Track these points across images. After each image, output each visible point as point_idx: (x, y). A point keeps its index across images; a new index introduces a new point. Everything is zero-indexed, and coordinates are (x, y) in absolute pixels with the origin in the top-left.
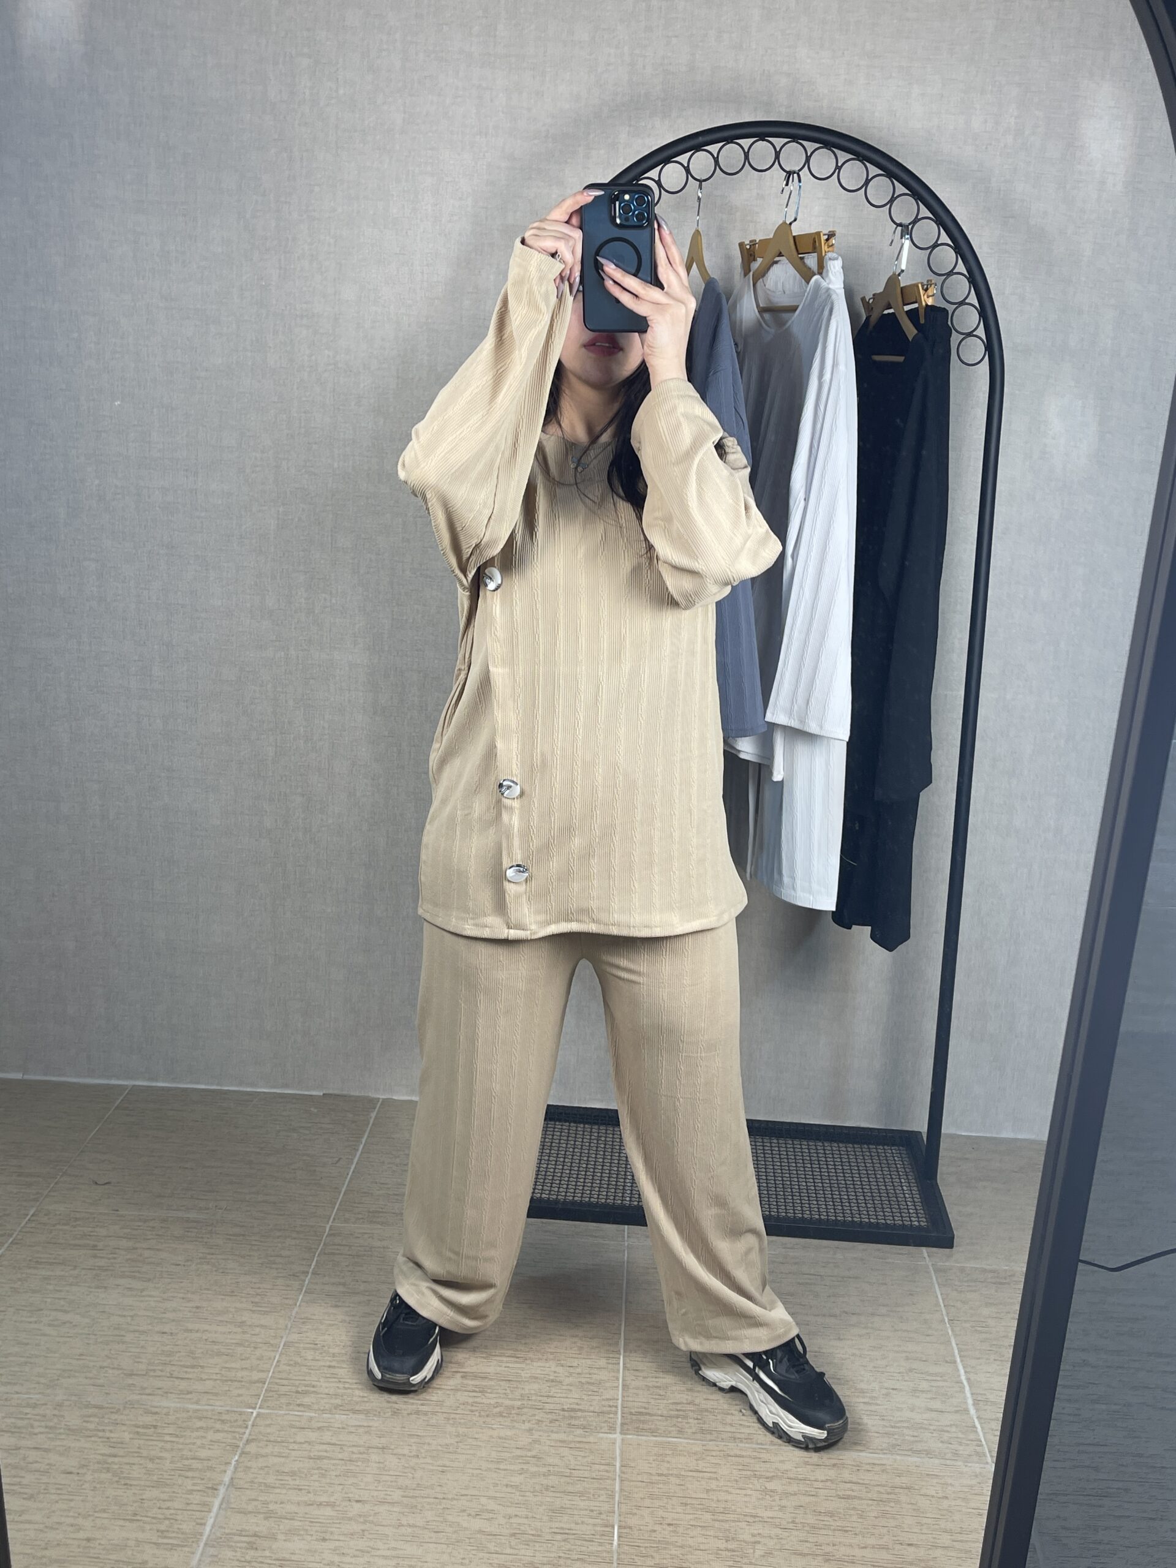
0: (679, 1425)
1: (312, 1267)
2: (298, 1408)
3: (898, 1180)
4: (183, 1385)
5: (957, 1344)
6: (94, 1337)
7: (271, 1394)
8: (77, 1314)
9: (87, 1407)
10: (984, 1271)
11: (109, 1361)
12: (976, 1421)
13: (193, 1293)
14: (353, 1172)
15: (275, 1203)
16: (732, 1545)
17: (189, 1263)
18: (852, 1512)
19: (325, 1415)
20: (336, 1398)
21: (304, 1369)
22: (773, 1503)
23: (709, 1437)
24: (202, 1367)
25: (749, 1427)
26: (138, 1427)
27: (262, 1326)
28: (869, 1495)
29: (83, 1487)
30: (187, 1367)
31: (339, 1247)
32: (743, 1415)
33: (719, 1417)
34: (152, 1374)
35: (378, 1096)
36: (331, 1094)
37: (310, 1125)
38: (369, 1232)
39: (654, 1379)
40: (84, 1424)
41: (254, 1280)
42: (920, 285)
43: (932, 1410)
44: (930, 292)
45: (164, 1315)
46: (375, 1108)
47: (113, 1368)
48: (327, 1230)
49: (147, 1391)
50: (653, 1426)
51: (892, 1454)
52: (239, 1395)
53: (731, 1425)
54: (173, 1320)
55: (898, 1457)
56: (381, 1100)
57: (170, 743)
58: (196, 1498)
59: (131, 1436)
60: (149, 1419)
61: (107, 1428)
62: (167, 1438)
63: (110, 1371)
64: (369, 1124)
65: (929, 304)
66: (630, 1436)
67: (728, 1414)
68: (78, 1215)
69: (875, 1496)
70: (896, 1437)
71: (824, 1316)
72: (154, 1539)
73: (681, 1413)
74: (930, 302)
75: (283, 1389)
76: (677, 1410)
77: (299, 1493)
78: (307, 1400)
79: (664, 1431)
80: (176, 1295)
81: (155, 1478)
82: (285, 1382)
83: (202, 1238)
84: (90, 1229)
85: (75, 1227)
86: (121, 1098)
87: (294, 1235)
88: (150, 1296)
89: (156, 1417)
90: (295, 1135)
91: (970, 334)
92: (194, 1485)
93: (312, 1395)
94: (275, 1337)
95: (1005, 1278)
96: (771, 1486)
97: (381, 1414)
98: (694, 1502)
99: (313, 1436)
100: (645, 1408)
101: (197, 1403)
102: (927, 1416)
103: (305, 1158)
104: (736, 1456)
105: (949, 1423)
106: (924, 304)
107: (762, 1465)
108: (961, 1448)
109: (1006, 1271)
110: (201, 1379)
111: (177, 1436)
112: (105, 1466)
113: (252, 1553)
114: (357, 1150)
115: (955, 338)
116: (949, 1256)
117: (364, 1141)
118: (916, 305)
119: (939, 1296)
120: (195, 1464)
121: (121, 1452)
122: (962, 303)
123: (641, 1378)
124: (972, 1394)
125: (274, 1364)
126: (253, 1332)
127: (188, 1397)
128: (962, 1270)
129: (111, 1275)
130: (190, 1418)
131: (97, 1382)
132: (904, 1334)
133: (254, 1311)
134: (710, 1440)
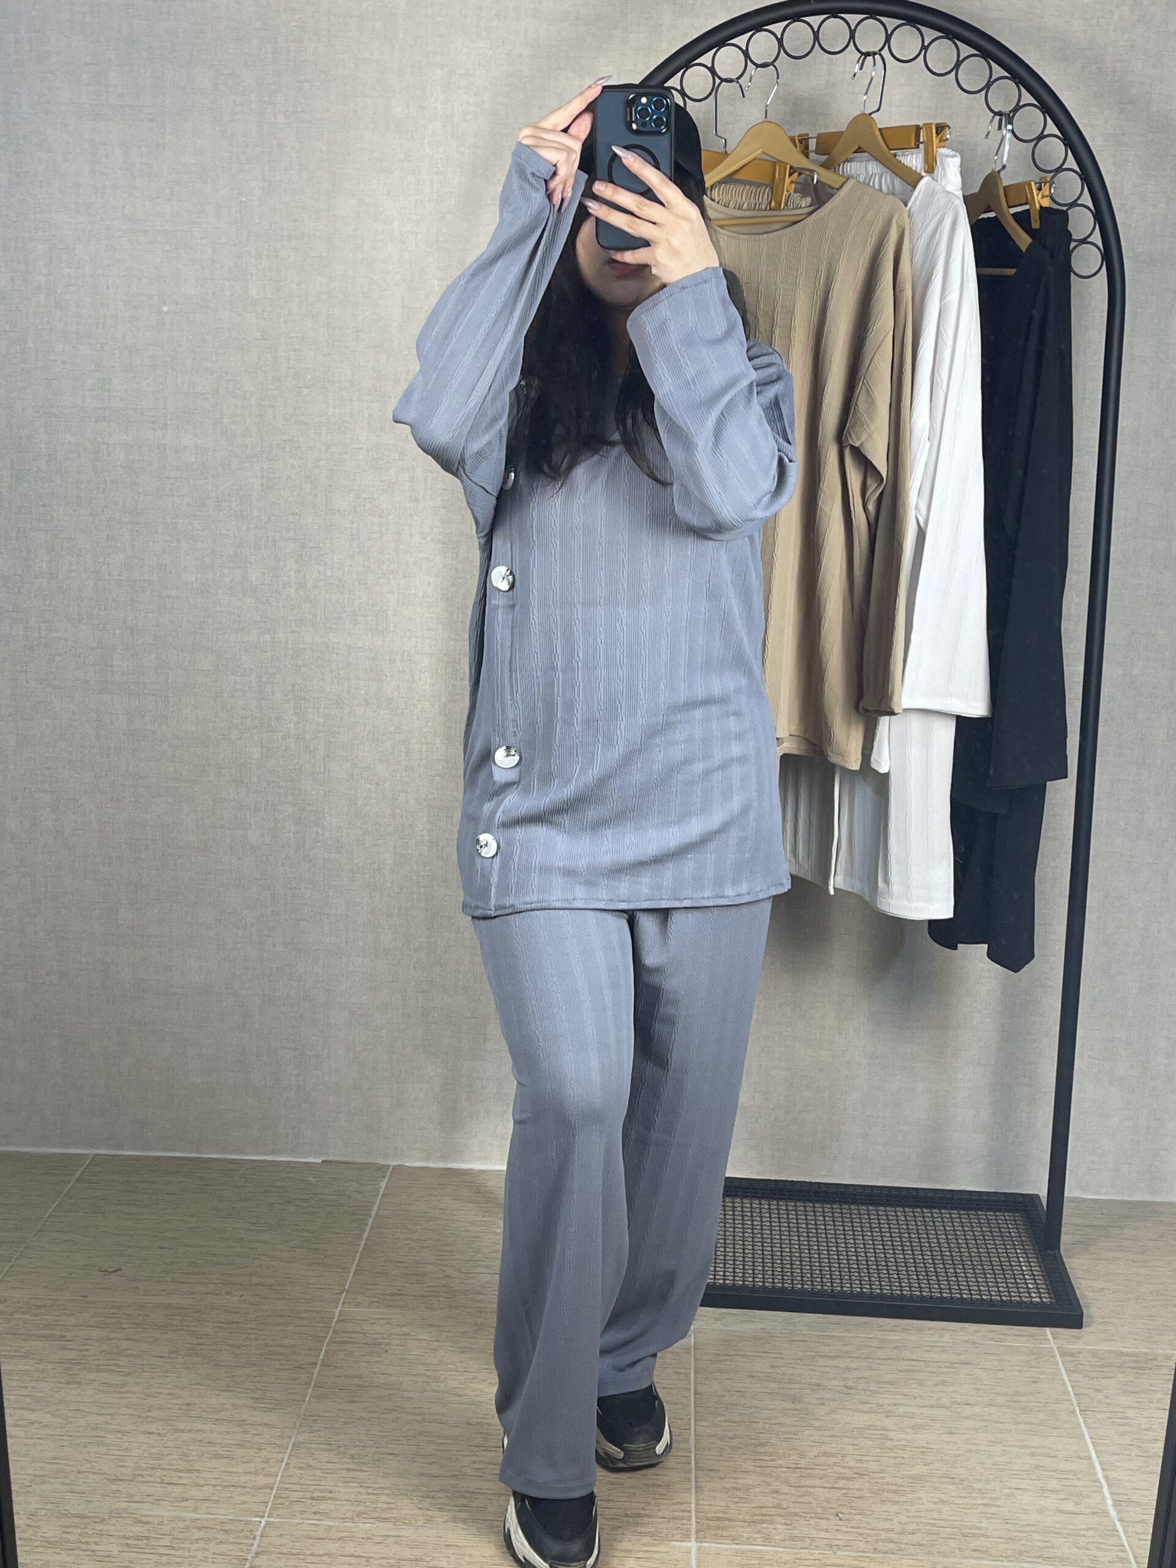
0: (764, 1531)
1: (321, 1358)
2: (313, 1516)
4: (177, 1491)
5: (1091, 1438)
6: (68, 1438)
7: (281, 1500)
8: (47, 1413)
9: (66, 1516)
10: (1122, 1354)
11: (88, 1465)
12: (1118, 1523)
13: (181, 1388)
14: (364, 1249)
15: (270, 1285)
17: (175, 1355)
19: (346, 1524)
20: (358, 1505)
21: (318, 1472)
23: (800, 1544)
24: (198, 1471)
25: (848, 1532)
26: (128, 1538)
27: (266, 1425)
30: (180, 1471)
31: (352, 1335)
32: (840, 1519)
33: (812, 1522)
34: (139, 1479)
35: (387, 1163)
36: (331, 1161)
37: (308, 1197)
38: (386, 1317)
39: (732, 1480)
40: (64, 1535)
41: (253, 1373)
42: (1029, 184)
43: (1064, 1512)
45: (150, 1414)
46: (384, 1177)
47: (94, 1473)
48: (337, 1315)
49: (136, 1499)
50: (733, 1533)
52: (244, 1503)
53: (827, 1531)
54: (160, 1420)
56: (391, 1168)
57: (136, 744)
59: (121, 1549)
60: (138, 1530)
61: (92, 1540)
62: (162, 1550)
63: (91, 1476)
64: (378, 1195)
65: (1044, 205)
66: (708, 1545)
67: (823, 1519)
68: (40, 1303)
71: (932, 1406)
73: (767, 1518)
74: (1045, 203)
75: (295, 1495)
76: (762, 1515)
78: (324, 1507)
79: (748, 1539)
80: (161, 1390)
82: (297, 1487)
83: (188, 1326)
84: (57, 1318)
85: (37, 1315)
86: (82, 1169)
87: (298, 1322)
88: (131, 1392)
89: (147, 1527)
90: (291, 1209)
91: (1084, 241)
93: (329, 1501)
94: (282, 1437)
95: (1146, 1362)
97: (413, 1522)
99: (333, 1547)
100: (723, 1512)
101: (195, 1511)
102: (1059, 1518)
105: (1085, 1527)
106: (1037, 205)
108: (1100, 1554)
109: (1146, 1354)
110: (198, 1485)
111: (174, 1549)
114: (367, 1224)
116: (1078, 1338)
117: (373, 1213)
119: (1068, 1384)
122: (1074, 204)
123: (717, 1479)
124: (1112, 1494)
125: (283, 1468)
126: (255, 1432)
127: (184, 1504)
128: (1094, 1354)
129: (85, 1369)
130: (187, 1528)
131: (76, 1488)
132: (1028, 1427)
133: (254, 1408)
134: (802, 1548)
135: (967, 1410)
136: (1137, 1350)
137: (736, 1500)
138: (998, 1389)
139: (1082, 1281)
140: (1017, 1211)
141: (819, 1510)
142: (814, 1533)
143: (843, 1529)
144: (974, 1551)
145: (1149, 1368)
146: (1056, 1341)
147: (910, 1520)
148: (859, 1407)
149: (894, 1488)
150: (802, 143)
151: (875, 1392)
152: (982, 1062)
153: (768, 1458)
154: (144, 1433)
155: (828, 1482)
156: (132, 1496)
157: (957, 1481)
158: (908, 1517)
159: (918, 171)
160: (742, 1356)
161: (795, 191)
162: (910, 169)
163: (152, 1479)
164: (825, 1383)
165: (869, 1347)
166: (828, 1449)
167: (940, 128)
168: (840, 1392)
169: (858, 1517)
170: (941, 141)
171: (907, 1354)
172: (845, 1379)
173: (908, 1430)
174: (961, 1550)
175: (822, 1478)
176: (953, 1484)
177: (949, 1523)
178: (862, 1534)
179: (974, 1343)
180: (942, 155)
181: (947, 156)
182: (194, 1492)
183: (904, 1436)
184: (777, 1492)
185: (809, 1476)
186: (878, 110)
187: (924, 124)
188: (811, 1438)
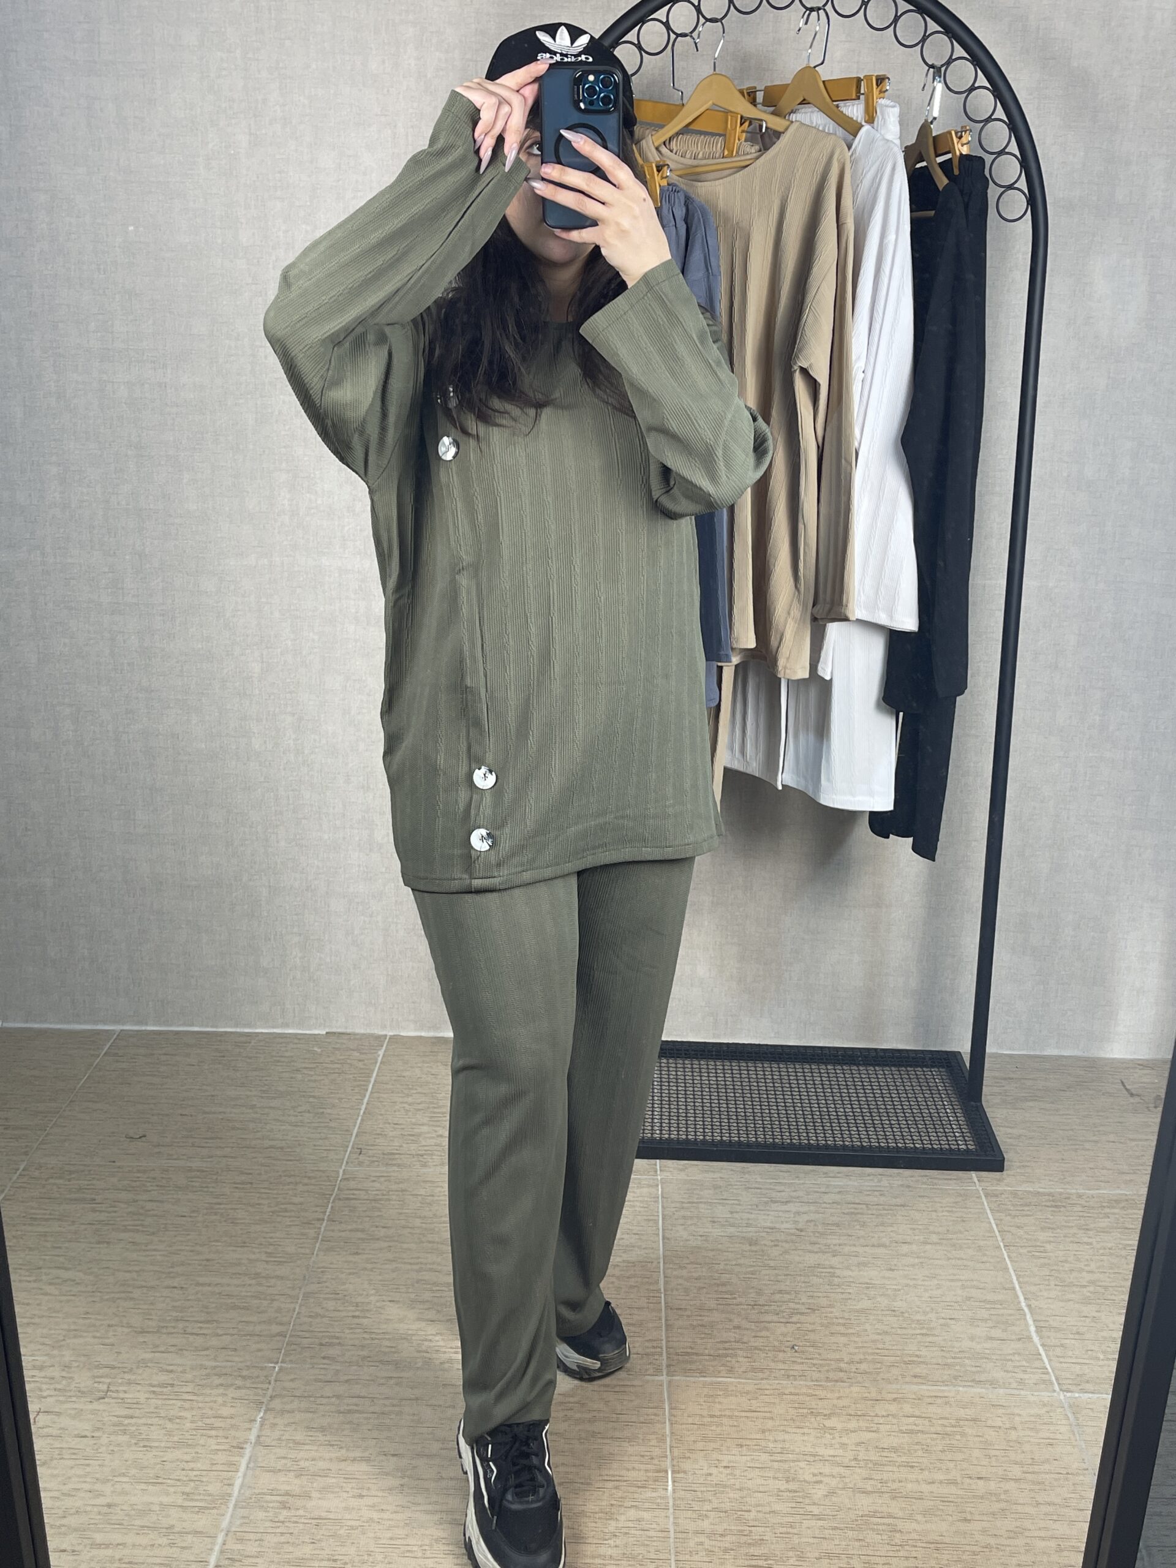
0: (728, 1364)
1: (328, 1214)
2: (322, 1361)
3: (941, 1103)
4: (198, 1341)
5: (1015, 1271)
6: (99, 1294)
7: (293, 1347)
8: (79, 1271)
9: (97, 1367)
10: (1039, 1194)
12: (1040, 1348)
13: (201, 1245)
14: (364, 1113)
15: (282, 1148)
16: (792, 1486)
18: (917, 1447)
19: (352, 1367)
21: (326, 1320)
22: (833, 1442)
23: (760, 1375)
24: (217, 1322)
25: (803, 1363)
26: (154, 1386)
27: (278, 1277)
28: (933, 1429)
29: (100, 1451)
30: (201, 1322)
31: (355, 1192)
32: (796, 1351)
33: (770, 1355)
34: (164, 1330)
35: (384, 1033)
36: (334, 1033)
37: (314, 1065)
38: (385, 1174)
39: (699, 1318)
40: (96, 1385)
41: (265, 1230)
42: (953, 133)
43: (991, 1338)
44: (964, 140)
45: (172, 1269)
46: (382, 1046)
47: (123, 1326)
48: (341, 1175)
49: (160, 1349)
50: (701, 1367)
51: (955, 1386)
52: (259, 1350)
53: (784, 1362)
54: (183, 1274)
55: (961, 1389)
56: (388, 1038)
57: (147, 661)
58: (221, 1458)
59: (147, 1396)
60: (163, 1378)
61: (121, 1388)
63: (120, 1329)
64: (376, 1063)
65: (964, 153)
66: (678, 1378)
67: (780, 1351)
68: (72, 1168)
69: (939, 1429)
70: (957, 1368)
71: (873, 1246)
72: (180, 1502)
73: (730, 1352)
74: (965, 150)
75: (305, 1341)
76: (726, 1349)
77: (331, 1449)
78: (331, 1352)
79: (714, 1372)
80: (183, 1248)
81: (176, 1439)
82: (307, 1335)
83: (207, 1187)
84: (86, 1182)
86: (110, 1044)
87: (306, 1181)
88: (155, 1250)
89: (172, 1375)
90: (299, 1076)
91: (1011, 187)
92: (218, 1443)
93: (337, 1347)
94: (293, 1288)
96: (829, 1423)
98: (748, 1442)
99: (340, 1389)
100: (691, 1348)
101: (215, 1359)
102: (988, 1345)
103: (311, 1100)
104: (791, 1394)
105: (1011, 1352)
106: (958, 153)
107: (820, 1403)
108: (1026, 1376)
109: (1061, 1194)
110: (217, 1335)
111: (195, 1394)
112: (122, 1428)
113: (285, 1513)
114: (367, 1090)
115: (993, 192)
116: (999, 1180)
117: (373, 1080)
118: (949, 156)
119: (992, 1221)
120: (218, 1423)
121: (137, 1413)
122: (1002, 152)
123: (685, 1318)
124: (1034, 1321)
125: (295, 1316)
126: (269, 1284)
127: (205, 1353)
128: (1014, 1194)
129: (113, 1229)
130: (208, 1375)
131: (107, 1341)
132: (960, 1262)
133: (267, 1262)
134: (762, 1379)
135: (905, 1248)
136: (1052, 1191)
137: (703, 1336)
138: (931, 1228)
139: (1001, 1129)
140: (943, 1067)
141: (776, 1344)
142: (773, 1365)
143: (799, 1360)
144: (915, 1377)
145: (1064, 1207)
146: (983, 1184)
147: (857, 1351)
148: (809, 1247)
149: (841, 1321)
150: (751, 96)
151: (822, 1234)
152: (912, 935)
153: (729, 1296)
154: (167, 1287)
155: (783, 1317)
156: (157, 1346)
157: (897, 1313)
158: (856, 1348)
159: (859, 121)
160: (705, 1203)
161: (746, 141)
162: (852, 119)
163: (175, 1331)
164: (777, 1226)
165: (817, 1192)
166: (783, 1288)
167: (880, 80)
168: (793, 1234)
169: (811, 1349)
170: (881, 92)
171: (850, 1198)
172: (796, 1222)
173: (853, 1268)
174: (903, 1376)
175: (778, 1314)
176: (895, 1316)
177: (892, 1352)
178: (814, 1365)
179: (909, 1187)
180: (882, 106)
181: (887, 106)
182: (214, 1342)
183: (850, 1273)
184: (738, 1327)
185: (766, 1312)
186: (822, 63)
187: (865, 76)
188: (767, 1277)
